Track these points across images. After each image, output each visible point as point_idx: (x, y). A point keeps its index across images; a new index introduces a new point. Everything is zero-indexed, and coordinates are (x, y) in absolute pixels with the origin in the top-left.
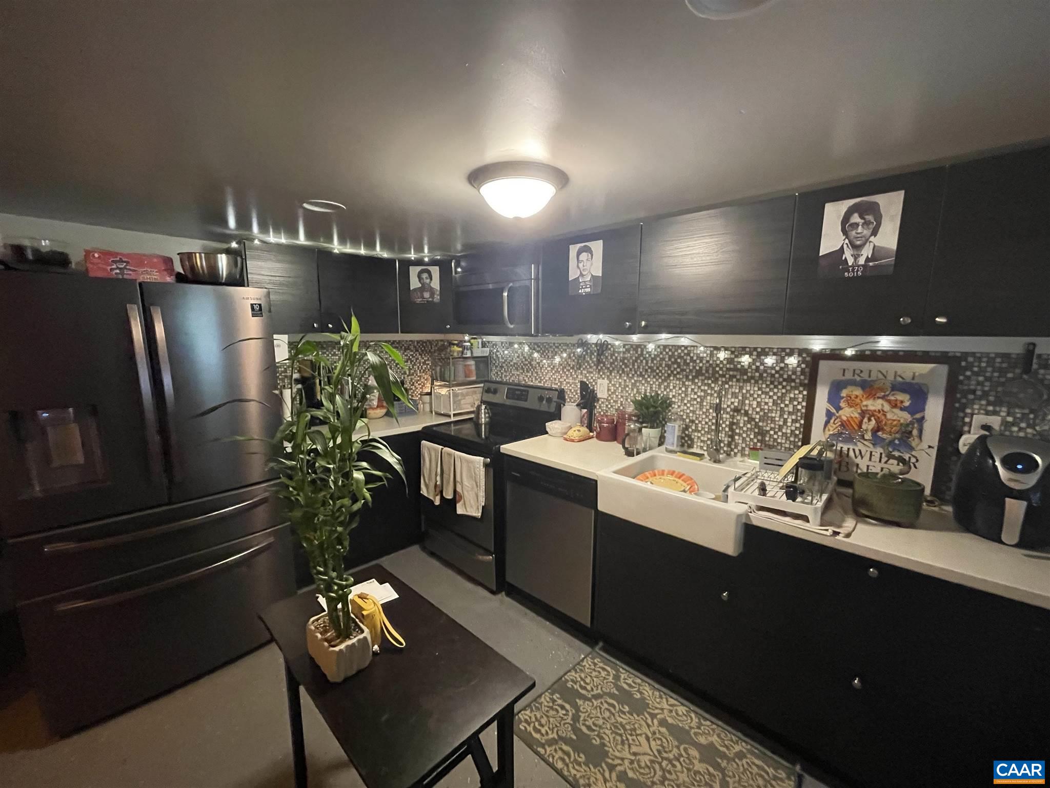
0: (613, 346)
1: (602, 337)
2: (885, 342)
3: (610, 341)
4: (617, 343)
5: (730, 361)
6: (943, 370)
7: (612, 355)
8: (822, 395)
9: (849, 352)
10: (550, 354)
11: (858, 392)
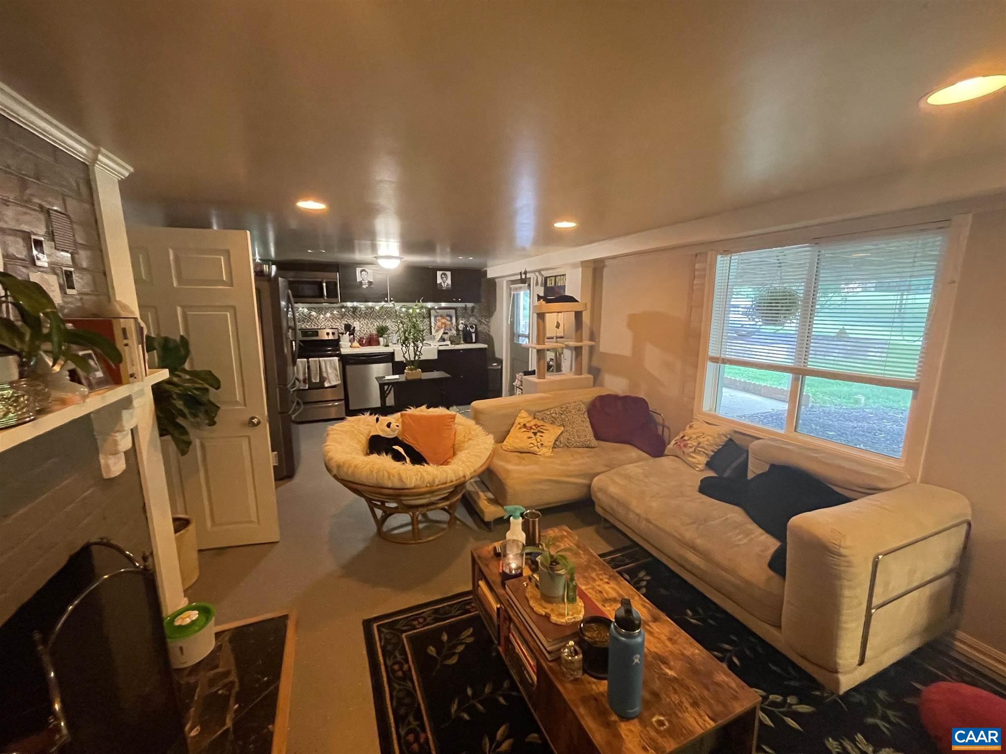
0: (360, 308)
1: (355, 304)
2: (443, 305)
3: (358, 305)
4: (362, 306)
5: (407, 312)
6: (454, 311)
7: (360, 311)
8: (433, 319)
9: (436, 307)
10: (323, 312)
11: (440, 318)
